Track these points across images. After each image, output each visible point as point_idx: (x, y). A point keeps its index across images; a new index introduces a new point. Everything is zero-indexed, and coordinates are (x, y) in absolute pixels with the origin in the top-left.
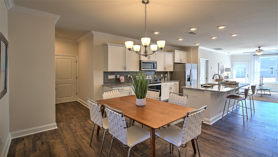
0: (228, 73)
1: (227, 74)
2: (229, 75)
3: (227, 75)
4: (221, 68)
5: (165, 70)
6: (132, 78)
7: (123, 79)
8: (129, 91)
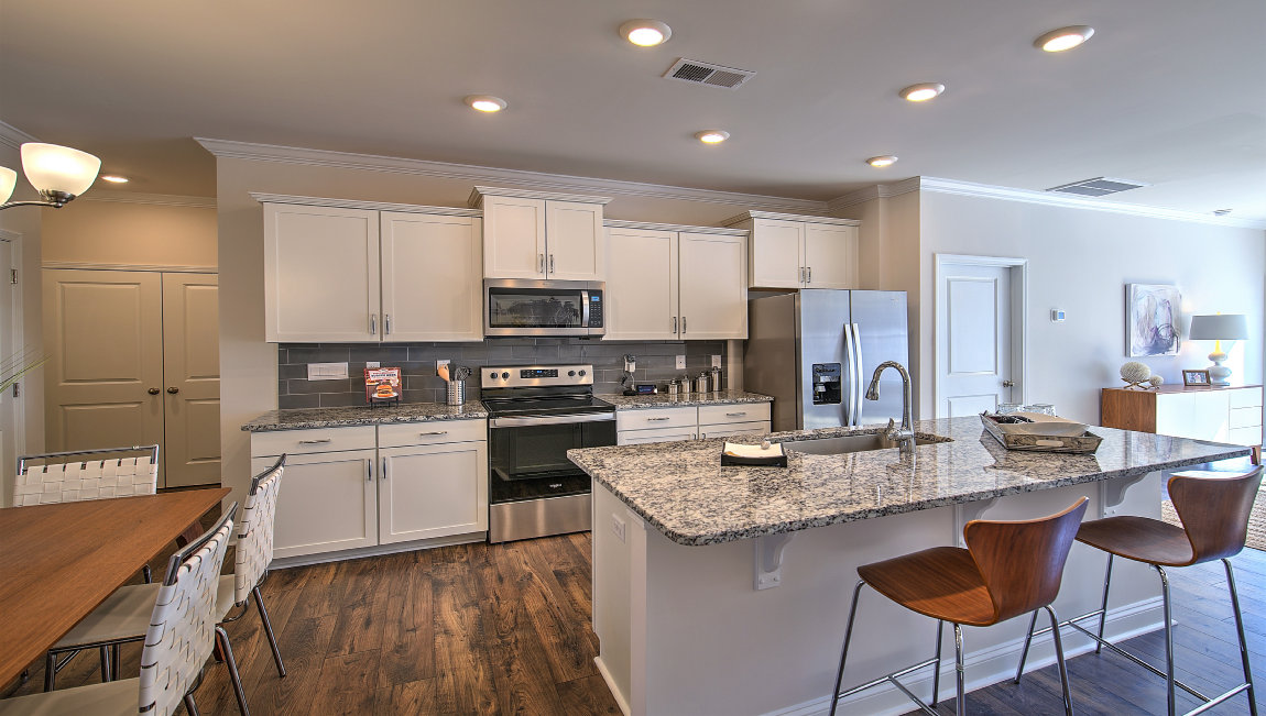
0: (1214, 352)
1: (1212, 358)
2: (1223, 364)
3: (1212, 364)
4: (1150, 316)
5: (682, 331)
6: (448, 379)
7: (388, 382)
8: (371, 455)
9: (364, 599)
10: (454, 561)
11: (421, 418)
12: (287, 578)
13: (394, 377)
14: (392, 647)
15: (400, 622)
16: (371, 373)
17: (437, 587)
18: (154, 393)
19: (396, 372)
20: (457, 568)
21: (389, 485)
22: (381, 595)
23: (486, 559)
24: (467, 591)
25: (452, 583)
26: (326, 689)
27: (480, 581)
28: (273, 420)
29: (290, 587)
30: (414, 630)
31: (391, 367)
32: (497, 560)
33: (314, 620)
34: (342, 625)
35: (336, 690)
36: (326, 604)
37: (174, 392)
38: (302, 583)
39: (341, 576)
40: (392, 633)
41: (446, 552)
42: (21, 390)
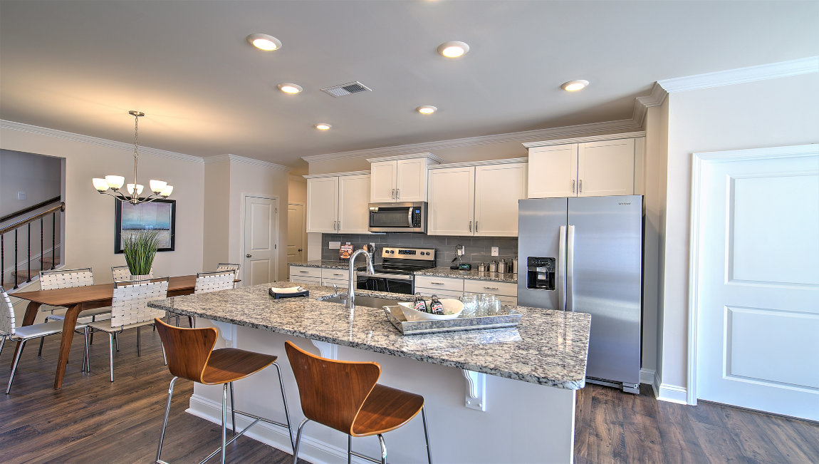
5: (475, 230)
8: (320, 280)
13: (350, 249)
16: (342, 247)
18: (300, 251)
28: (320, 264)
42: (277, 247)
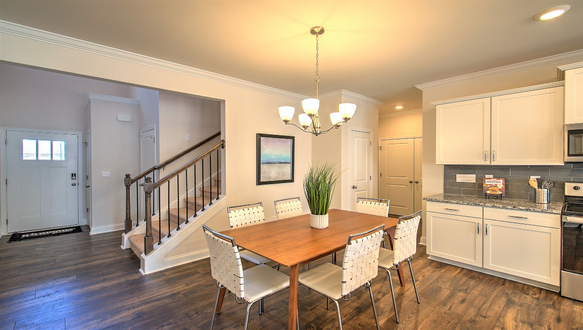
6: (536, 187)
7: (496, 186)
8: (480, 221)
9: (466, 289)
10: (528, 294)
11: (510, 207)
12: (438, 266)
13: (500, 184)
14: (469, 318)
15: (479, 309)
16: (486, 180)
17: (509, 303)
18: (412, 182)
19: (501, 181)
20: (528, 299)
21: (489, 239)
22: (476, 292)
23: (554, 303)
24: (529, 314)
25: (521, 305)
26: (431, 318)
27: (541, 313)
29: (438, 270)
30: (485, 317)
31: (498, 178)
32: (562, 307)
33: (441, 288)
34: (451, 296)
35: (435, 321)
36: (449, 283)
37: (417, 183)
38: (443, 270)
39: (461, 275)
40: (472, 312)
41: (526, 287)
42: (372, 178)
